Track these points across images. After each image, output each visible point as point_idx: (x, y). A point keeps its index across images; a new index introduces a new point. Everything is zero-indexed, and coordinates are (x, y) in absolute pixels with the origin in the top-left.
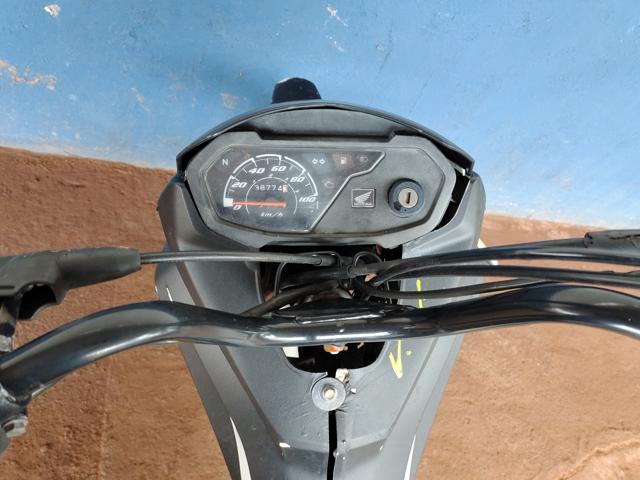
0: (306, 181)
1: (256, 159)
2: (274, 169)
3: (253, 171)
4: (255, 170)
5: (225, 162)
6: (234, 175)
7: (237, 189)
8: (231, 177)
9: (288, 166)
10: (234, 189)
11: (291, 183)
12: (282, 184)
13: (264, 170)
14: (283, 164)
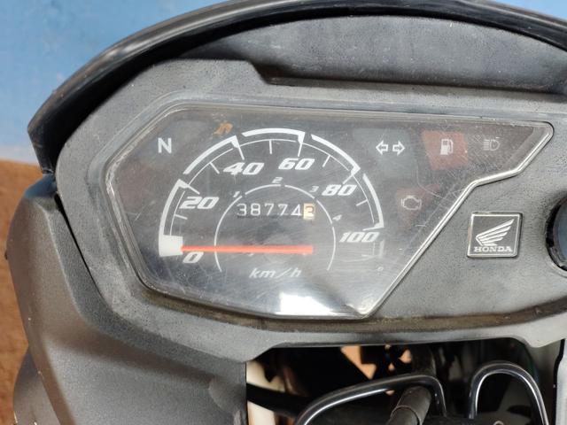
0: (358, 195)
1: (241, 139)
2: (286, 164)
3: (235, 169)
4: (239, 165)
5: (165, 145)
6: (186, 179)
7: (194, 214)
8: (180, 184)
9: (320, 158)
10: (185, 212)
11: (323, 199)
12: (303, 200)
13: (260, 166)
14: (307, 152)
